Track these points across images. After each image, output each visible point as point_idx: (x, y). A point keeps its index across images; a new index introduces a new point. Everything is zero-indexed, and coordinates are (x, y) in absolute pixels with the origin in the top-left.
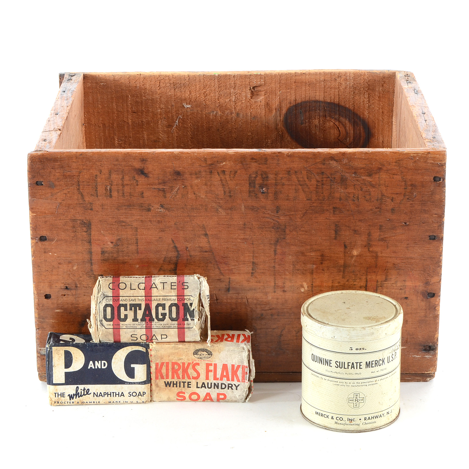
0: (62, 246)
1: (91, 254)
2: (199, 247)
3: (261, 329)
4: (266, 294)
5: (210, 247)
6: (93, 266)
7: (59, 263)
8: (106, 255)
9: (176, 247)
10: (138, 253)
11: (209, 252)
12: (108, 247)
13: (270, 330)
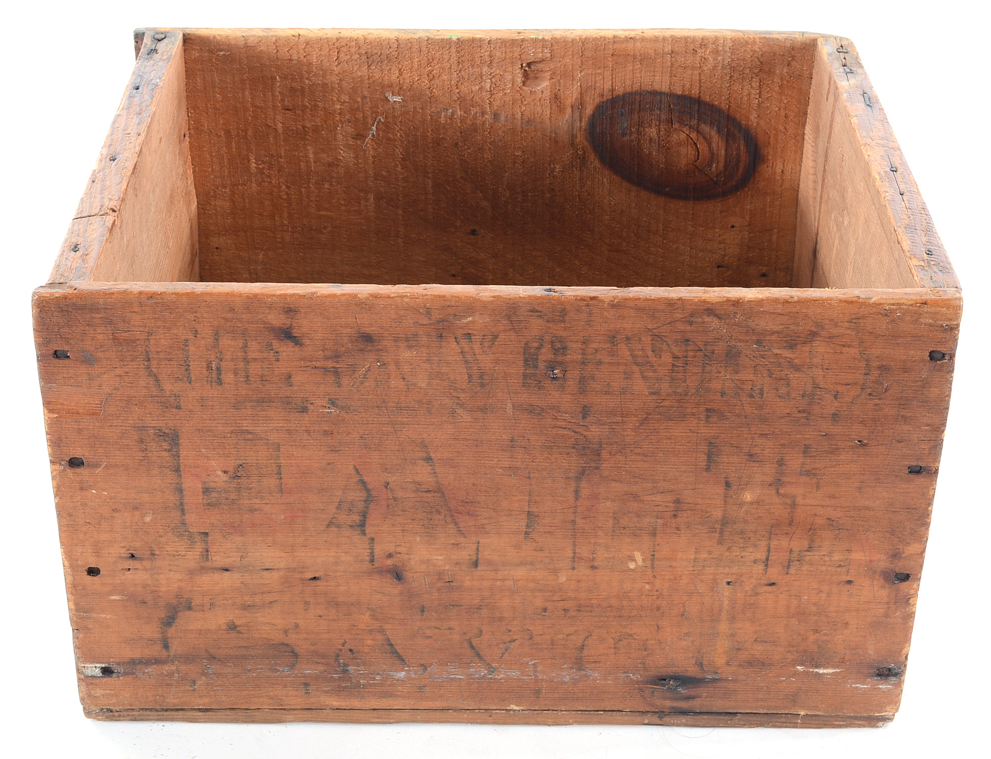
0: (119, 478)
5: (437, 482)
6: (187, 517)
7: (113, 510)
11: (435, 492)
12: (217, 480)
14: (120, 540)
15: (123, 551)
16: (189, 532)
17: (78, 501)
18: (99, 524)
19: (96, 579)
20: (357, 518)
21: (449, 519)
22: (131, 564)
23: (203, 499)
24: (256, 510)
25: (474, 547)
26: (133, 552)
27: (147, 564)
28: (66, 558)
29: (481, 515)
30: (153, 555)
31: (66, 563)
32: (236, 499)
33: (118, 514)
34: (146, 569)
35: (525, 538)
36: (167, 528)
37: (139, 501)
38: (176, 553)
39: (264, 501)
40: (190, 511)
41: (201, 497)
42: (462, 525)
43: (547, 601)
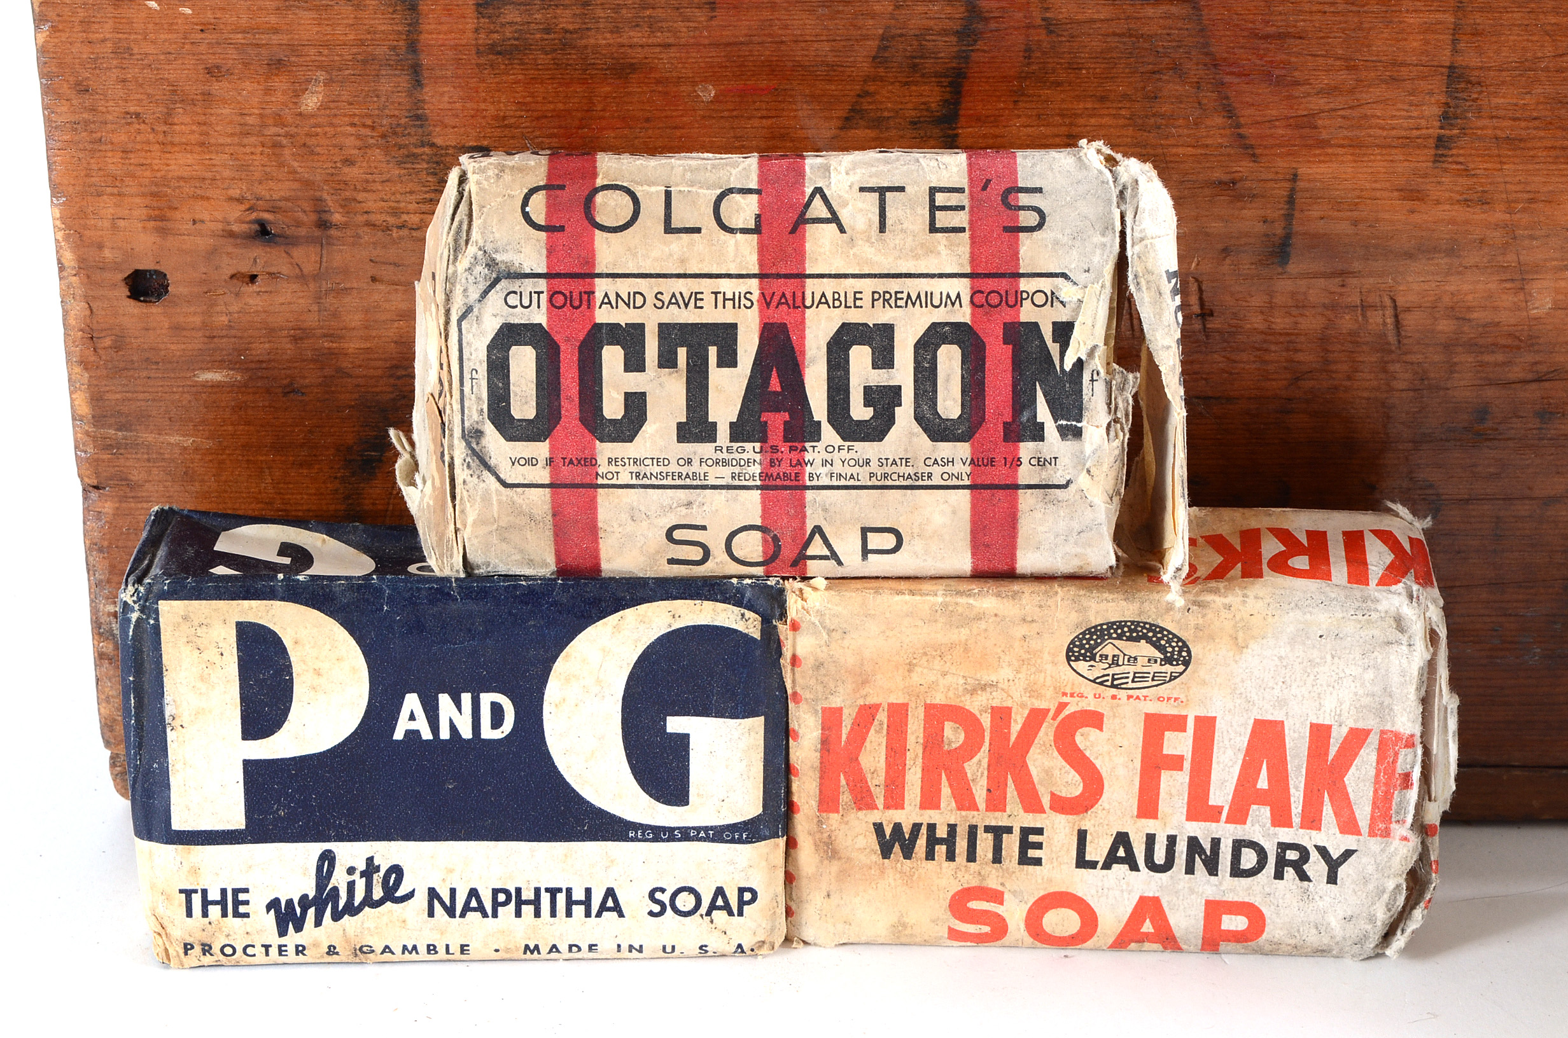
14: (227, 173)
15: (235, 212)
16: (433, 145)
17: (104, 41)
18: (167, 119)
19: (155, 311)
20: (932, 95)
21: (1209, 97)
22: (256, 257)
23: (476, 30)
24: (633, 67)
25: (1281, 191)
26: (266, 216)
27: (306, 257)
28: (67, 238)
29: (1307, 83)
30: (323, 224)
31: (69, 257)
32: (575, 31)
33: (225, 84)
34: (302, 278)
35: (1437, 159)
36: (368, 132)
37: (284, 38)
38: (391, 220)
39: (659, 38)
40: (439, 73)
41: (471, 23)
42: (1247, 114)
43: (1491, 383)
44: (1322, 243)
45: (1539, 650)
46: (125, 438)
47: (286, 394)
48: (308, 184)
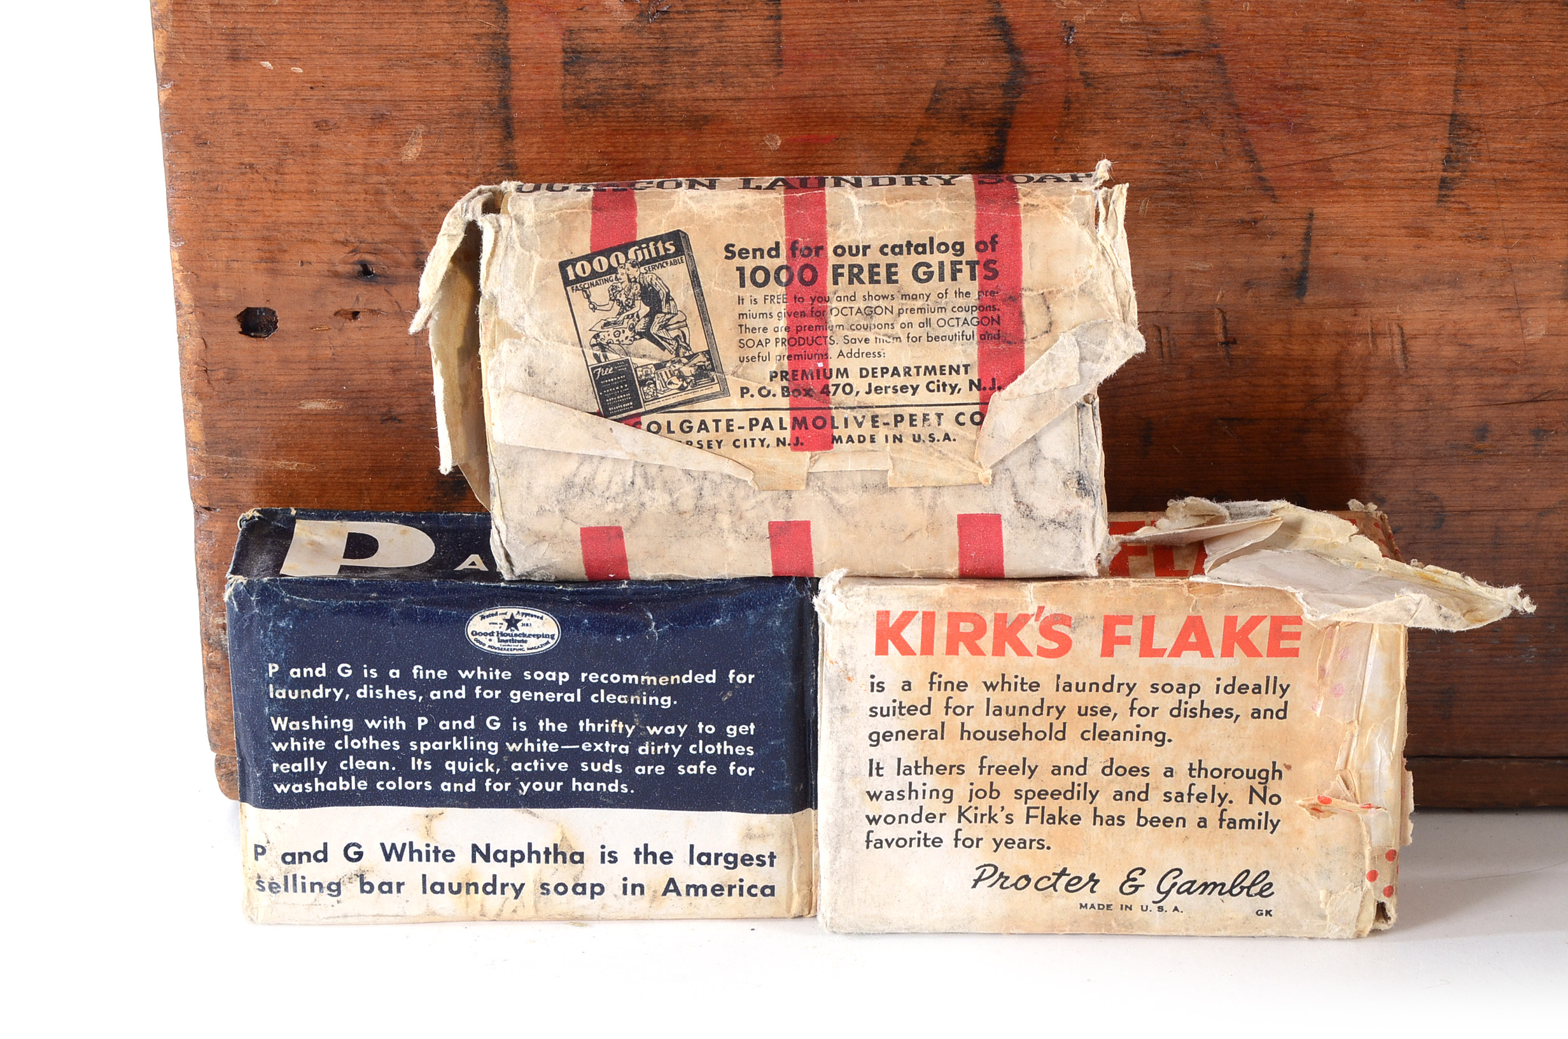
0: (336, 19)
1: (506, 67)
2: (1142, 23)
3: (1468, 512)
4: (1517, 307)
5: (1205, 23)
6: (518, 144)
7: (317, 125)
8: (595, 72)
9: (1003, 27)
10: (778, 60)
11: (1198, 55)
12: (603, 21)
13: (1520, 519)
14: (332, 219)
17: (221, 98)
19: (265, 345)
21: (1233, 143)
22: (360, 295)
23: (563, 86)
24: (706, 120)
25: (1298, 228)
26: (368, 257)
28: (184, 279)
29: (1322, 130)
32: (654, 87)
33: (331, 137)
35: (1441, 199)
37: (386, 95)
39: (731, 92)
40: (528, 125)
41: (558, 80)
42: (1267, 159)
43: (1491, 403)
44: (1334, 277)
45: (1534, 650)
46: (235, 463)
47: (383, 421)
48: (407, 227)
